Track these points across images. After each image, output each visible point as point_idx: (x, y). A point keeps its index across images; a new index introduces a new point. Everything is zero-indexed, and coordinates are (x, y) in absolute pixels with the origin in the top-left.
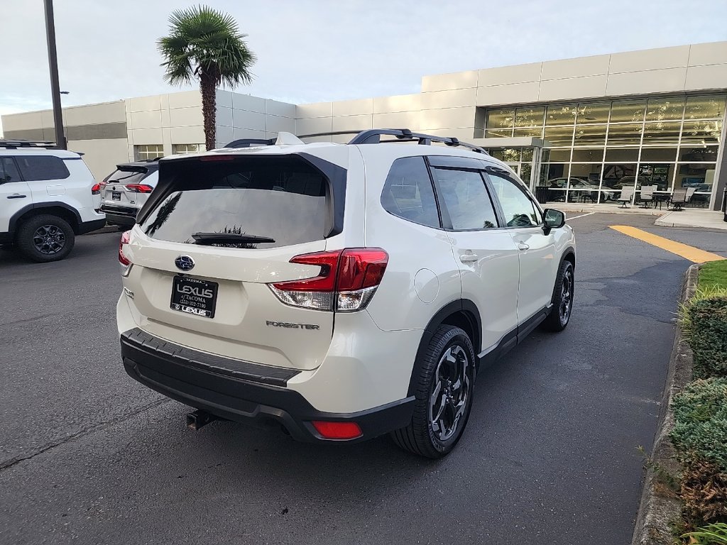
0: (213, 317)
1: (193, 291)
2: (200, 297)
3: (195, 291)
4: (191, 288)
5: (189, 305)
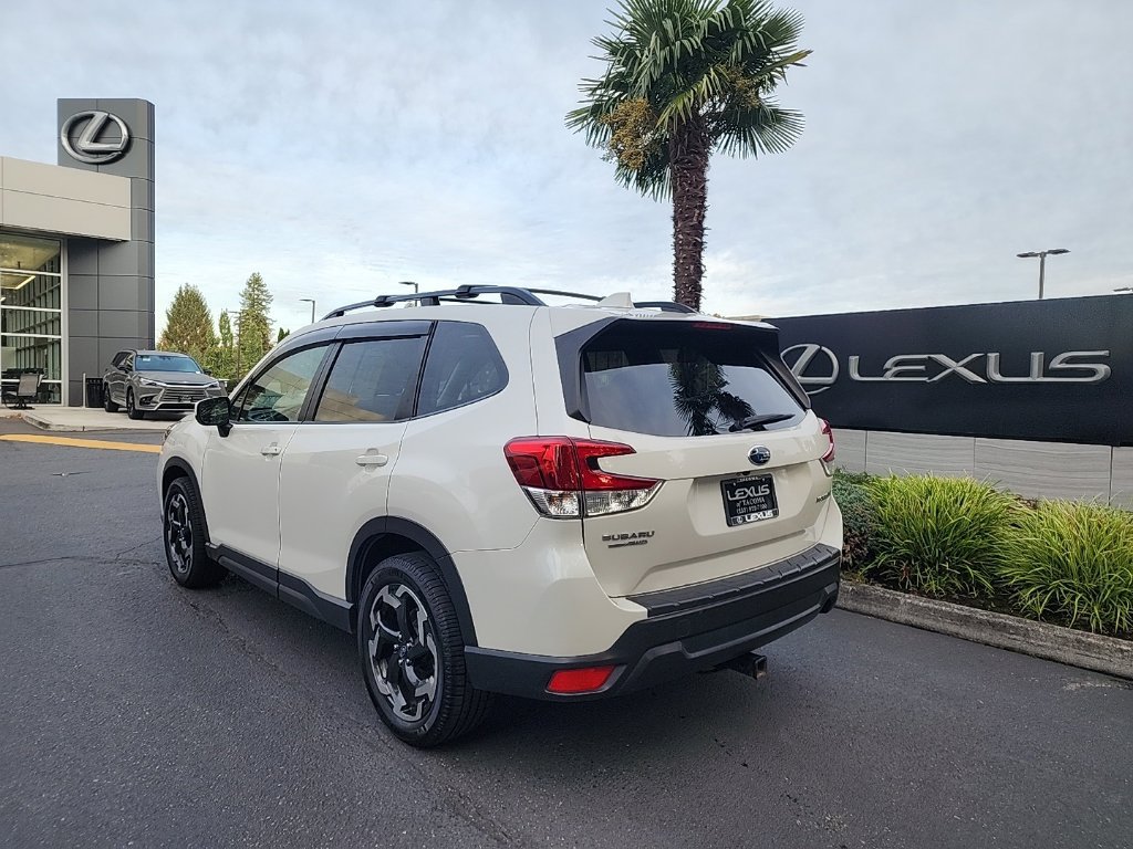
0: (778, 514)
1: (749, 492)
2: (759, 497)
3: (752, 491)
4: (746, 490)
5: (751, 512)
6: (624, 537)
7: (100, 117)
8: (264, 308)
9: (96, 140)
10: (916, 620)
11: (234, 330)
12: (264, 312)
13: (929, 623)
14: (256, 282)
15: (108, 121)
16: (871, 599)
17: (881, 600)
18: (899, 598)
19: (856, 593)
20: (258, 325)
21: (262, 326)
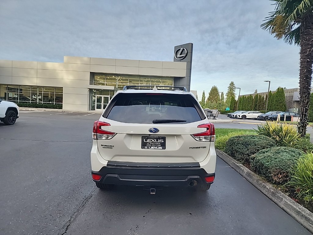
0: (165, 149)
1: (153, 141)
2: (157, 143)
3: (155, 141)
4: (152, 140)
5: (152, 146)
6: (106, 146)
7: (182, 49)
8: (234, 91)
9: (181, 54)
10: (285, 208)
11: (225, 97)
13: (288, 210)
14: (232, 84)
15: (183, 49)
16: (276, 197)
17: (278, 198)
18: (283, 198)
19: (273, 193)
20: (231, 95)
21: (233, 96)
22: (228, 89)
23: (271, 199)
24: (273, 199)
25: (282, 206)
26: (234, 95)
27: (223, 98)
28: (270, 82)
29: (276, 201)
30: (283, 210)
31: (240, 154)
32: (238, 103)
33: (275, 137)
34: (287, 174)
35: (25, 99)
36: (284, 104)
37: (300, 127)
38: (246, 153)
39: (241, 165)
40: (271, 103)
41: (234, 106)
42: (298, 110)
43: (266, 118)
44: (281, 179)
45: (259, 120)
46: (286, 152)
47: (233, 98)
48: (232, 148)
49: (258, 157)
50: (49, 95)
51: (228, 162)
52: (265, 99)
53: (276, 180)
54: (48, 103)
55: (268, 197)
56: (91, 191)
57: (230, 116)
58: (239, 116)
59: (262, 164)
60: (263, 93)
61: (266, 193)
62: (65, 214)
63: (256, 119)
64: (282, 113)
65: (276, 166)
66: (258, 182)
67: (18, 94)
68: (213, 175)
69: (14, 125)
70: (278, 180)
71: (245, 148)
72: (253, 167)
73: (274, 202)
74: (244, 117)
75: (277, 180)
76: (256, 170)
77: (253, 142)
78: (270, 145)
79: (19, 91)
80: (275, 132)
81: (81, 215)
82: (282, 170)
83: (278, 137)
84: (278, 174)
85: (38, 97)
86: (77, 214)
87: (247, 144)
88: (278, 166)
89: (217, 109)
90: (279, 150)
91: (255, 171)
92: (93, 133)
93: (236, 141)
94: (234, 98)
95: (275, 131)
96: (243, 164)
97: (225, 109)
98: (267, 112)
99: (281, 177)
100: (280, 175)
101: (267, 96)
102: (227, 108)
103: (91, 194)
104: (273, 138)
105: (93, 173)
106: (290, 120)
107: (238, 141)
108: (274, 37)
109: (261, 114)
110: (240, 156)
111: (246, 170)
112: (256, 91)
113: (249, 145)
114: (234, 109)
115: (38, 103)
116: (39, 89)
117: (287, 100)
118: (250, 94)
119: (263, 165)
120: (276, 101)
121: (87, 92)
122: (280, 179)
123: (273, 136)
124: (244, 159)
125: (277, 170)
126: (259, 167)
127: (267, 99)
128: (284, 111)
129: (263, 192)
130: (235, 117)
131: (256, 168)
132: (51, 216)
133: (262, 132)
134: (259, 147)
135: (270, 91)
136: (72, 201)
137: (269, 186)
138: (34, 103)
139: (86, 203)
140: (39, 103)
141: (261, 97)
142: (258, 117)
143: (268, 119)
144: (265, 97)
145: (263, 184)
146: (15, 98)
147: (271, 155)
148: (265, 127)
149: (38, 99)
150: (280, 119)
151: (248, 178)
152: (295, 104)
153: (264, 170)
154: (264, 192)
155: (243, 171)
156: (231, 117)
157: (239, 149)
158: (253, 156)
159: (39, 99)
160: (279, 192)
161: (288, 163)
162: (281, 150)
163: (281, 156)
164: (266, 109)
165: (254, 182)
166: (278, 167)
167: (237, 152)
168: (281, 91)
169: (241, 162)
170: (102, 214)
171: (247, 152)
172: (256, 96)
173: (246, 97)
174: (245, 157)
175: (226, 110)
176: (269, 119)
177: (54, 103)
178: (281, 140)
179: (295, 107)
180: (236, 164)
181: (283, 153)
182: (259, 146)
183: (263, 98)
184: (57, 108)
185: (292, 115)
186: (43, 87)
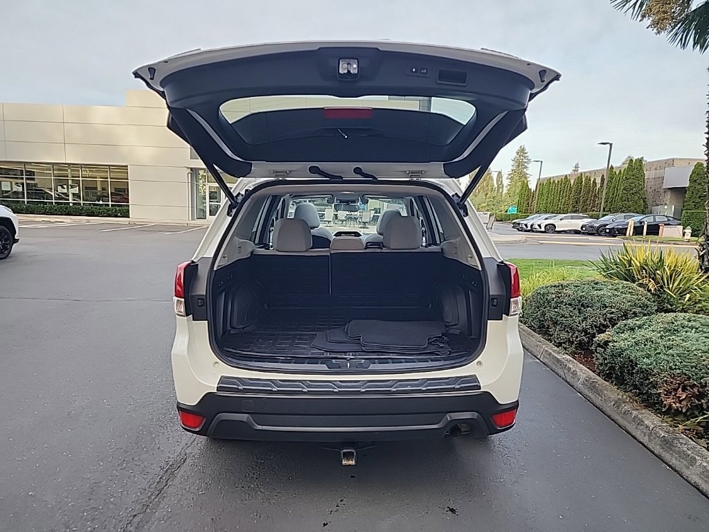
8: (526, 167)
11: (506, 182)
12: (525, 170)
14: (522, 151)
16: (674, 451)
17: (682, 455)
18: (697, 458)
19: (665, 440)
20: (520, 178)
21: (523, 179)
22: (512, 163)
23: (659, 457)
24: (667, 456)
25: (695, 479)
26: (526, 178)
27: (500, 185)
28: (611, 145)
29: (674, 462)
30: (698, 489)
31: (565, 328)
32: (537, 195)
33: (645, 281)
34: (701, 390)
35: (41, 194)
36: (643, 197)
37: (703, 255)
38: (580, 328)
39: (568, 357)
40: (613, 194)
41: (526, 203)
42: (673, 210)
43: (601, 229)
44: (684, 403)
45: (583, 233)
46: (694, 330)
47: (525, 186)
48: (543, 314)
49: (616, 342)
50: (99, 184)
51: (531, 349)
52: (598, 186)
53: (670, 405)
54: (94, 205)
55: (649, 450)
56: (184, 442)
57: (517, 226)
58: (539, 226)
59: (632, 361)
60: (595, 172)
61: (645, 440)
62: (106, 522)
63: (577, 232)
64: (638, 218)
65: (671, 368)
66: (618, 407)
67: (23, 184)
68: (515, 406)
69: (7, 260)
70: (678, 405)
71: (578, 314)
72: (601, 364)
73: (670, 466)
74: (551, 229)
75: (674, 405)
76: (610, 373)
77: (597, 299)
78: (640, 307)
79: (24, 177)
80: (644, 269)
81: (153, 524)
82: (689, 378)
83: (653, 281)
84: (676, 390)
85: (72, 191)
86: (141, 520)
87: (582, 305)
88: (675, 369)
89: (488, 210)
90: (673, 323)
91: (608, 377)
92: (176, 299)
93: (554, 296)
94: (527, 185)
95: (646, 268)
96: (573, 354)
97: (507, 211)
98: (604, 216)
99: (684, 397)
100: (683, 391)
101: (603, 180)
102: (510, 208)
103: (183, 453)
104: (641, 285)
105: (182, 409)
106: (657, 234)
107: (559, 298)
108: (647, 28)
109: (590, 220)
110: (564, 335)
111: (582, 372)
112: (577, 167)
113: (588, 307)
114: (526, 211)
115: (71, 205)
116: (72, 170)
117: (649, 185)
118: (565, 174)
119: (633, 364)
120: (624, 189)
121: (185, 176)
122: (680, 402)
123: (639, 280)
124: (576, 343)
125: (673, 378)
126: (620, 367)
127: (605, 184)
128: (643, 213)
129: (633, 434)
130: (529, 228)
131: (612, 368)
132: (67, 528)
133: (613, 269)
134: (612, 313)
135: (612, 167)
136: (129, 477)
137: (651, 419)
138: (62, 203)
139: (169, 483)
140: (74, 204)
141: (590, 180)
142: (582, 228)
143: (606, 232)
144: (598, 181)
145: (635, 413)
146: (16, 193)
147: (655, 336)
148: (620, 256)
149: (71, 195)
150: (634, 232)
151: (592, 396)
152: (669, 195)
153: (637, 378)
154: (638, 434)
155: (574, 373)
156: (521, 230)
157: (563, 316)
158: (601, 337)
159: (74, 194)
160: (683, 438)
161: (704, 360)
162: (679, 323)
163: (683, 340)
164: (602, 209)
165: (609, 408)
166: (678, 371)
167: (555, 323)
168: (636, 167)
169: (565, 349)
170: (209, 519)
171: (584, 324)
172: (580, 178)
173: (554, 181)
174: (577, 337)
175: (508, 213)
176: (608, 231)
177: (110, 203)
178: (659, 291)
179: (668, 203)
180: (553, 356)
181: (686, 332)
182: (613, 310)
183: (594, 182)
184: (116, 216)
185: (661, 222)
186: (81, 166)
